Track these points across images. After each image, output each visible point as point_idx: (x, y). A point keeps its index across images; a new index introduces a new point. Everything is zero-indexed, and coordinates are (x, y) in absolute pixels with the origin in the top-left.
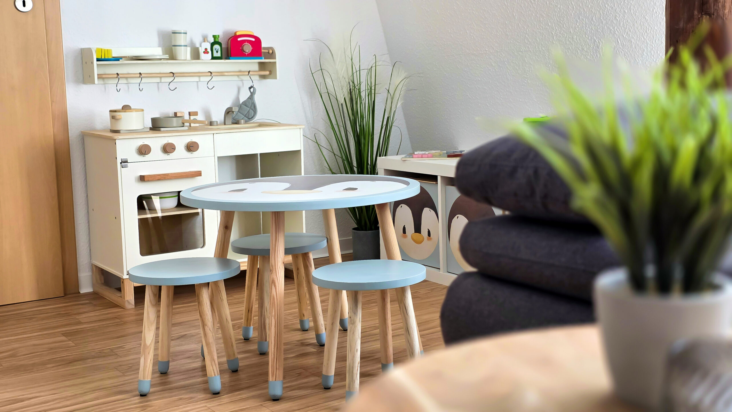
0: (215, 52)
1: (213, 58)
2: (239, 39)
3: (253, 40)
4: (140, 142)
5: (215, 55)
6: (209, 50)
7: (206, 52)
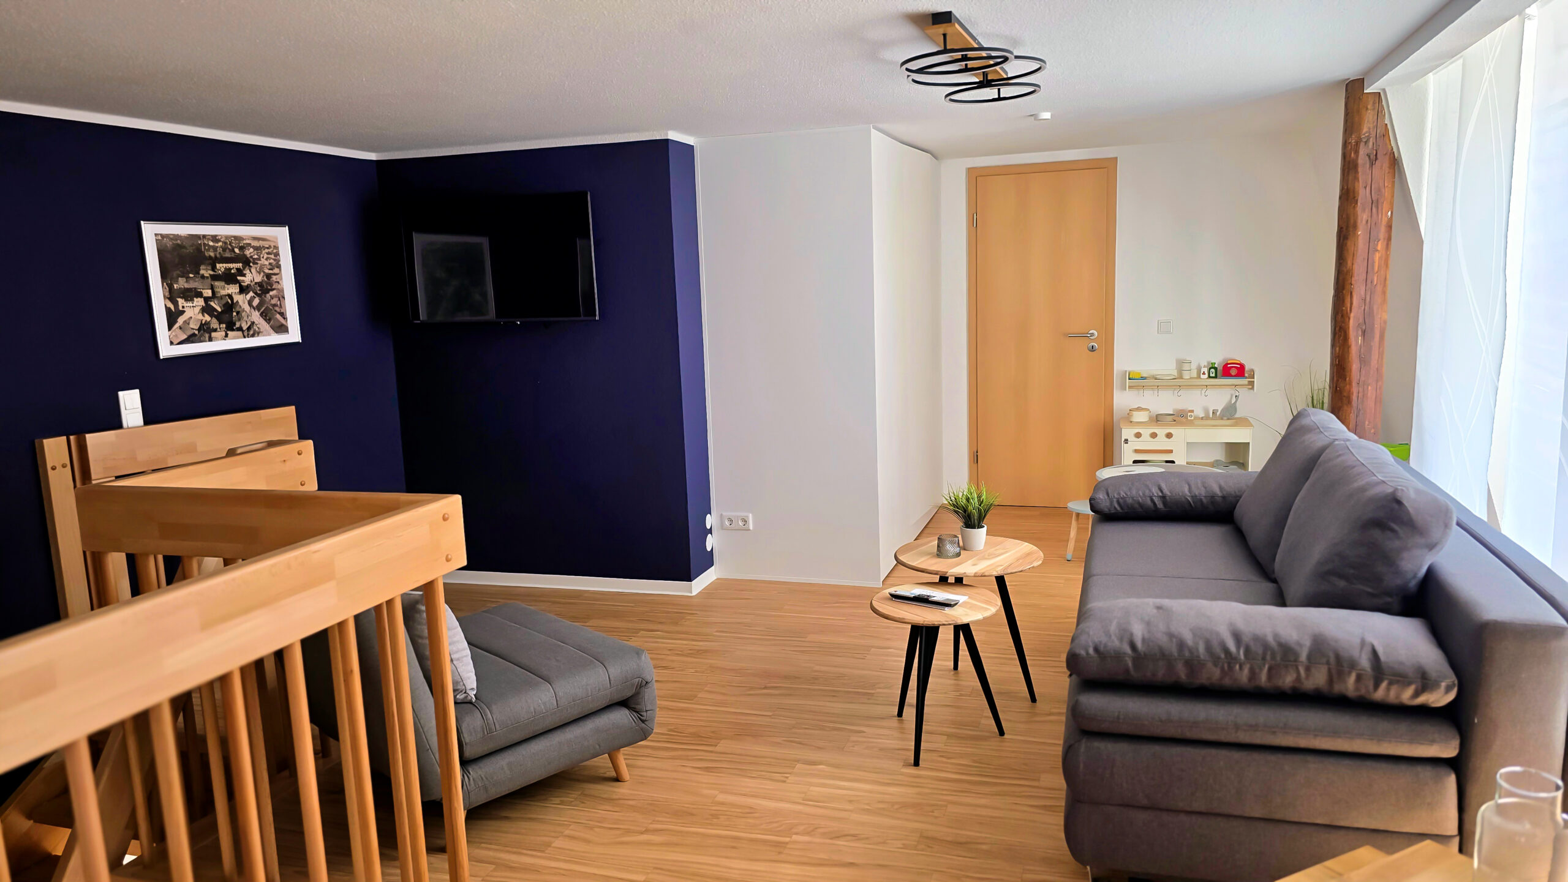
0: (1211, 373)
1: (1210, 377)
2: (1229, 366)
3: (1239, 366)
4: (1137, 431)
5: (1211, 375)
6: (1206, 373)
7: (1204, 374)
